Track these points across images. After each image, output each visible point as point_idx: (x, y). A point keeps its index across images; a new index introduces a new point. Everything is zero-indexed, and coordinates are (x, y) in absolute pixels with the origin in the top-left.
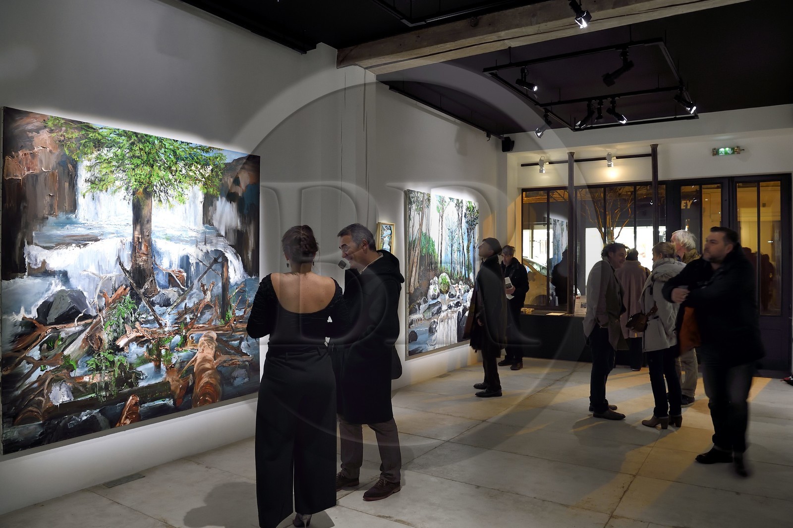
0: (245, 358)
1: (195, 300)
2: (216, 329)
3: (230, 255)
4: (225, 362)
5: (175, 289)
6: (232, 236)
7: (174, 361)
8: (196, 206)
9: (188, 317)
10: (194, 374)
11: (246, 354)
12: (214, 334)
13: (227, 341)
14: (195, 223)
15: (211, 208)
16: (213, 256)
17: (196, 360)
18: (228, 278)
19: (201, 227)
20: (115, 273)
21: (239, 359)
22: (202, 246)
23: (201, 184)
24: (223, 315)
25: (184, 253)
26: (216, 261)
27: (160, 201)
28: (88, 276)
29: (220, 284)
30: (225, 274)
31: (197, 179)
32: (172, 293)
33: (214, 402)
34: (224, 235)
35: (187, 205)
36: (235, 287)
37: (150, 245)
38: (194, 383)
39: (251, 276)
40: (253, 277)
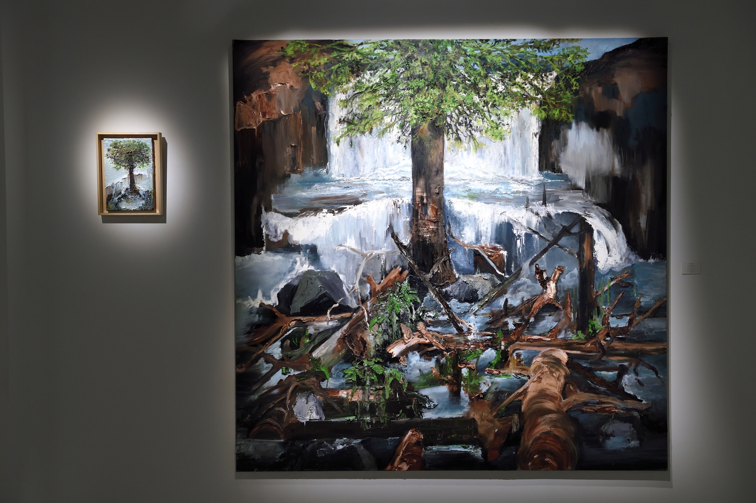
0: (630, 404)
1: (524, 295)
2: (567, 345)
3: (596, 222)
4: (586, 404)
5: (487, 276)
6: (601, 189)
7: (484, 388)
8: (524, 142)
9: (511, 323)
10: (521, 415)
11: (633, 398)
12: (562, 355)
13: (590, 370)
14: (525, 170)
15: (555, 143)
16: (559, 225)
17: (525, 392)
18: (593, 261)
19: (535, 176)
20: (385, 248)
21: (615, 404)
22: (537, 206)
23: (534, 105)
24: (582, 324)
25: (504, 218)
26: (566, 231)
27: (458, 139)
28: (345, 253)
29: (576, 271)
30: (587, 254)
31: (527, 97)
32: (480, 282)
33: (561, 467)
34: (584, 187)
35: (508, 142)
36: (609, 277)
37: (441, 207)
38: (521, 430)
39: (646, 258)
40: (651, 261)
